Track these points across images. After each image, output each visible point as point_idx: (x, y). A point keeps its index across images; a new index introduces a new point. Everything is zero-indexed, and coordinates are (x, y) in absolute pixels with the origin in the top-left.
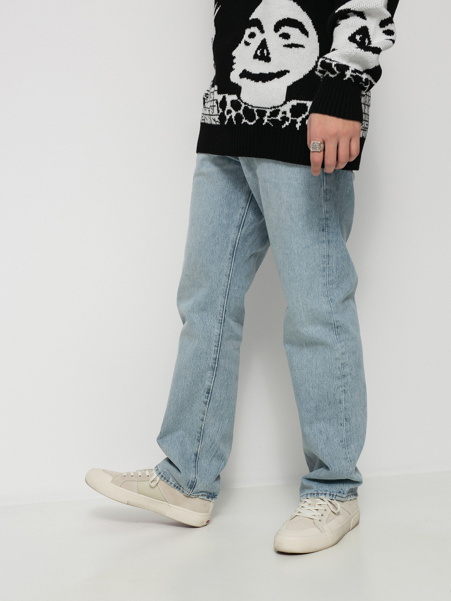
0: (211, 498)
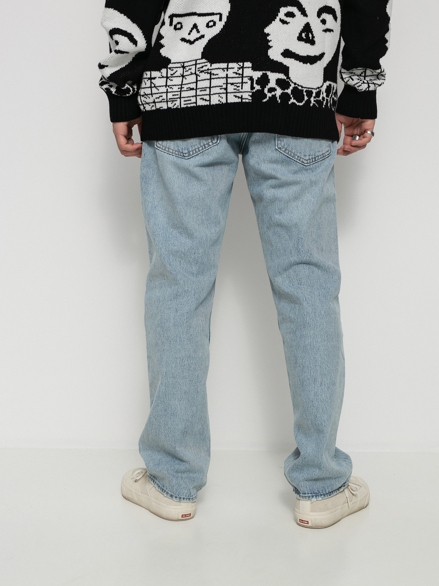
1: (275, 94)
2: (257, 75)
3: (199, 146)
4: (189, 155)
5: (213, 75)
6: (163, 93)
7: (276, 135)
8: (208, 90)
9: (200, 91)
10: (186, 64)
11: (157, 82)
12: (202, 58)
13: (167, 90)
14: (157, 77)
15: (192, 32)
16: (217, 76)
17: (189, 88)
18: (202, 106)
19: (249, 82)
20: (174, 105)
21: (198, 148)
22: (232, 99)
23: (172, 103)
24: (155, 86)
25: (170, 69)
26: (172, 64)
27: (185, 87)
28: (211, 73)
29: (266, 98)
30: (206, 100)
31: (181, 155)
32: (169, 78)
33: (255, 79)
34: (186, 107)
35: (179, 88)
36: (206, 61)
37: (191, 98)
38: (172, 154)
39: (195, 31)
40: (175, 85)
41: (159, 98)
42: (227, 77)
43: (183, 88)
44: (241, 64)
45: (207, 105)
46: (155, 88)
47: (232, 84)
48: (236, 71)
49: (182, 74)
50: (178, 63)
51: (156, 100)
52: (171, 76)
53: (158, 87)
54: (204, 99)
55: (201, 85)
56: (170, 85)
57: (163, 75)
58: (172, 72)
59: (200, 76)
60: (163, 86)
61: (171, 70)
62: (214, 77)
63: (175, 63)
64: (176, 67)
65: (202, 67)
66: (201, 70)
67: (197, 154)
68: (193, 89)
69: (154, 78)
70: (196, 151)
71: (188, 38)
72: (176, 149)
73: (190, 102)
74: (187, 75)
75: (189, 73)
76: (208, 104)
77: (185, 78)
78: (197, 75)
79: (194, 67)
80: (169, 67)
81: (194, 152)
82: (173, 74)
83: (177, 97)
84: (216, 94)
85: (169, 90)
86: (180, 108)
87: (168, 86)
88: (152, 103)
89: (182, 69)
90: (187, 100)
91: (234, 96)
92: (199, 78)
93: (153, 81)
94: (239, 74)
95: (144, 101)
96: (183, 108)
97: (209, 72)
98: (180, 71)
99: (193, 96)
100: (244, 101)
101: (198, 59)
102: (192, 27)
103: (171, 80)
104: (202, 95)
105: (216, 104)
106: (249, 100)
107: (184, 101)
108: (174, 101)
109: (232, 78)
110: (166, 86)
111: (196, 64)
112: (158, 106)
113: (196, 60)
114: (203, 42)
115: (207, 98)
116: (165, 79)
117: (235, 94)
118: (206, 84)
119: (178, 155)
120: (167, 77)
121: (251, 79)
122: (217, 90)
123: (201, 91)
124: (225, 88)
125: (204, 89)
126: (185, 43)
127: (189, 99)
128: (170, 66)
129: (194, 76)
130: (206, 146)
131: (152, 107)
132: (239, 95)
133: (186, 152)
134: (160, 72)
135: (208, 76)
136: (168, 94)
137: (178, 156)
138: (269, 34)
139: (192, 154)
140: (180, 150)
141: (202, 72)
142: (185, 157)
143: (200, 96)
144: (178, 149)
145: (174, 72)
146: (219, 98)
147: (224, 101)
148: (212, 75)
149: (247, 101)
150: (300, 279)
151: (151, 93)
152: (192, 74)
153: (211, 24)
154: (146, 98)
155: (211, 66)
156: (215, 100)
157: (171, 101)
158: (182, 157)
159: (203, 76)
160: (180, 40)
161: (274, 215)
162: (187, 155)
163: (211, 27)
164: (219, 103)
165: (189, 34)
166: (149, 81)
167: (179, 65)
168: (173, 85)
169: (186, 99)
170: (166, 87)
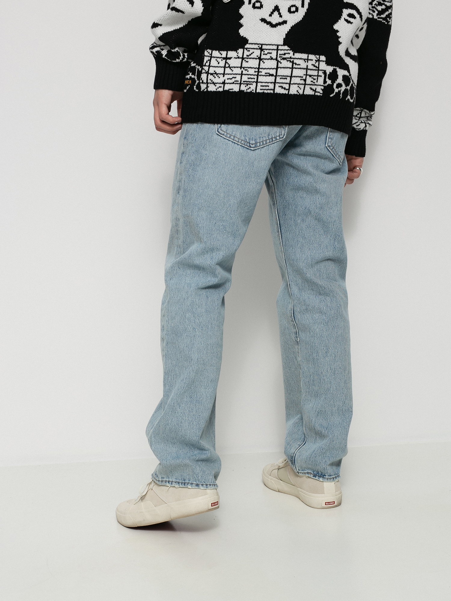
0: (318, 477)
1: (341, 90)
2: (329, 69)
3: (268, 139)
4: (256, 147)
5: (296, 65)
6: (237, 74)
7: (329, 128)
8: (289, 78)
9: (280, 78)
10: (264, 47)
11: (232, 62)
12: (284, 45)
13: (242, 72)
14: (233, 58)
15: (273, 14)
16: (299, 67)
17: (268, 73)
18: (280, 94)
19: (323, 76)
20: (248, 89)
21: (266, 141)
22: (308, 92)
23: (246, 86)
24: (229, 67)
25: (246, 50)
26: (249, 44)
27: (263, 72)
28: (293, 62)
29: (334, 93)
30: (285, 89)
31: (247, 146)
32: (245, 59)
33: (328, 73)
34: (262, 92)
35: (255, 72)
36: (288, 48)
37: (269, 84)
38: (237, 143)
39: (276, 13)
40: (250, 67)
41: (231, 79)
42: (307, 69)
43: (261, 72)
44: (318, 56)
45: (285, 94)
46: (229, 68)
47: (310, 76)
48: (314, 63)
49: (259, 56)
50: (255, 44)
51: (227, 81)
52: (247, 57)
53: (232, 67)
54: (283, 87)
55: (281, 72)
56: (245, 67)
57: (239, 56)
58: (248, 53)
59: (281, 63)
60: (238, 67)
61: (248, 51)
62: (296, 66)
63: (253, 44)
64: (253, 48)
65: (285, 54)
66: (283, 57)
67: (263, 146)
68: (272, 75)
69: (230, 58)
70: (263, 143)
71: (269, 19)
72: (243, 138)
73: (267, 88)
74: (265, 59)
75: (268, 56)
76: (287, 93)
77: (263, 62)
78: (278, 62)
79: (274, 53)
80: (245, 47)
81: (261, 143)
82: (249, 55)
83: (253, 80)
84: (296, 84)
85: (244, 72)
86: (254, 92)
87: (243, 68)
88: (220, 83)
89: (259, 51)
90: (265, 86)
91: (310, 88)
92: (280, 65)
93: (228, 61)
94: (316, 67)
95: (210, 80)
96: (259, 93)
97: (292, 61)
98: (257, 53)
99: (271, 83)
100: (316, 94)
101: (280, 45)
102: (273, 8)
103: (246, 62)
104: (282, 83)
105: (294, 94)
106: (320, 94)
107: (261, 86)
108: (249, 84)
109: (311, 70)
110: (241, 67)
111: (277, 50)
112: (227, 87)
113: (278, 46)
114: (286, 29)
115: (287, 86)
116: (241, 60)
117: (311, 86)
118: (288, 72)
119: (244, 144)
120: (243, 58)
121: (325, 72)
122: (297, 80)
123: (282, 78)
124: (305, 79)
125: (284, 77)
126: (265, 24)
127: (266, 84)
128: (247, 46)
129: (275, 62)
130: (274, 139)
131: (218, 88)
132: (314, 87)
133: (254, 142)
134: (236, 52)
135: (290, 65)
136: (243, 76)
137: (244, 146)
138: (338, 30)
139: (258, 145)
140: (248, 139)
141: (284, 59)
142: (251, 147)
143: (280, 83)
144: (245, 138)
145: (250, 53)
146: (298, 89)
147: (301, 92)
148: (294, 65)
149: (319, 94)
150: (329, 274)
151: (223, 73)
152: (272, 59)
153: (293, 9)
154: (215, 78)
155: (294, 55)
156: (294, 90)
157: (245, 84)
158: (248, 148)
159: (285, 63)
160: (260, 20)
161: (314, 209)
162: (254, 146)
163: (294, 12)
164: (297, 93)
165: (270, 15)
166: (224, 61)
167: (256, 46)
168: (249, 68)
169: (264, 84)
170: (241, 69)
